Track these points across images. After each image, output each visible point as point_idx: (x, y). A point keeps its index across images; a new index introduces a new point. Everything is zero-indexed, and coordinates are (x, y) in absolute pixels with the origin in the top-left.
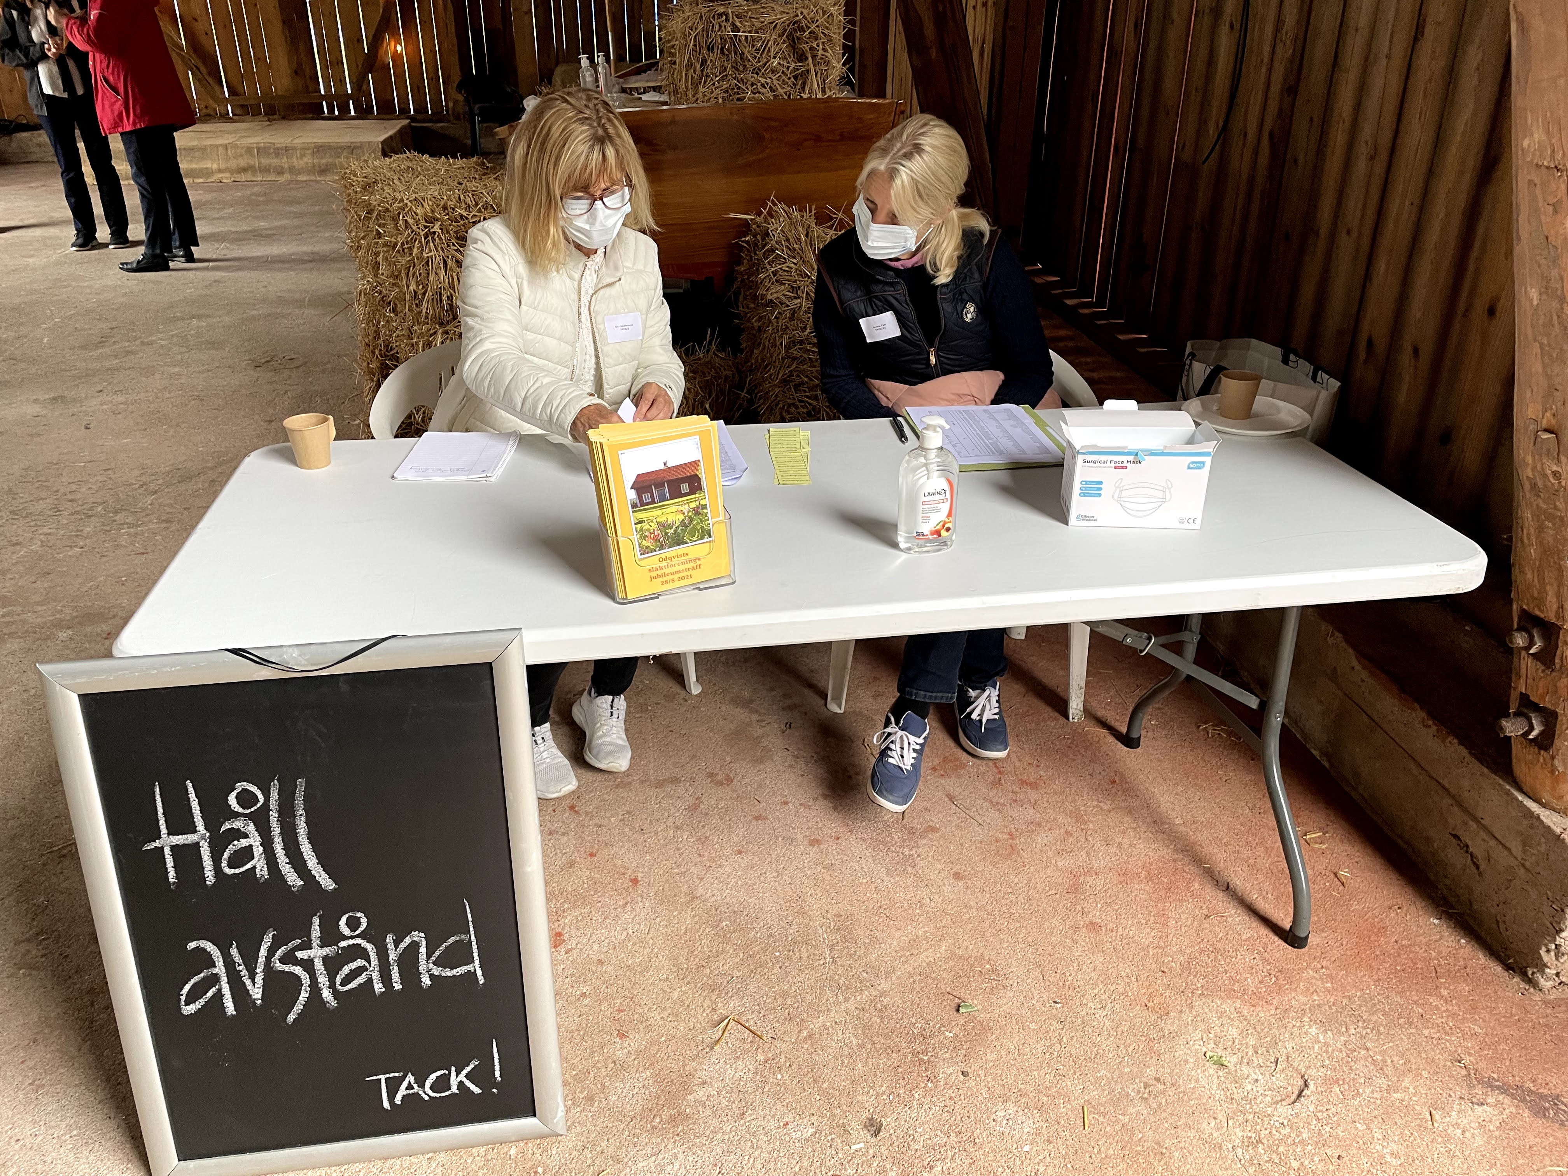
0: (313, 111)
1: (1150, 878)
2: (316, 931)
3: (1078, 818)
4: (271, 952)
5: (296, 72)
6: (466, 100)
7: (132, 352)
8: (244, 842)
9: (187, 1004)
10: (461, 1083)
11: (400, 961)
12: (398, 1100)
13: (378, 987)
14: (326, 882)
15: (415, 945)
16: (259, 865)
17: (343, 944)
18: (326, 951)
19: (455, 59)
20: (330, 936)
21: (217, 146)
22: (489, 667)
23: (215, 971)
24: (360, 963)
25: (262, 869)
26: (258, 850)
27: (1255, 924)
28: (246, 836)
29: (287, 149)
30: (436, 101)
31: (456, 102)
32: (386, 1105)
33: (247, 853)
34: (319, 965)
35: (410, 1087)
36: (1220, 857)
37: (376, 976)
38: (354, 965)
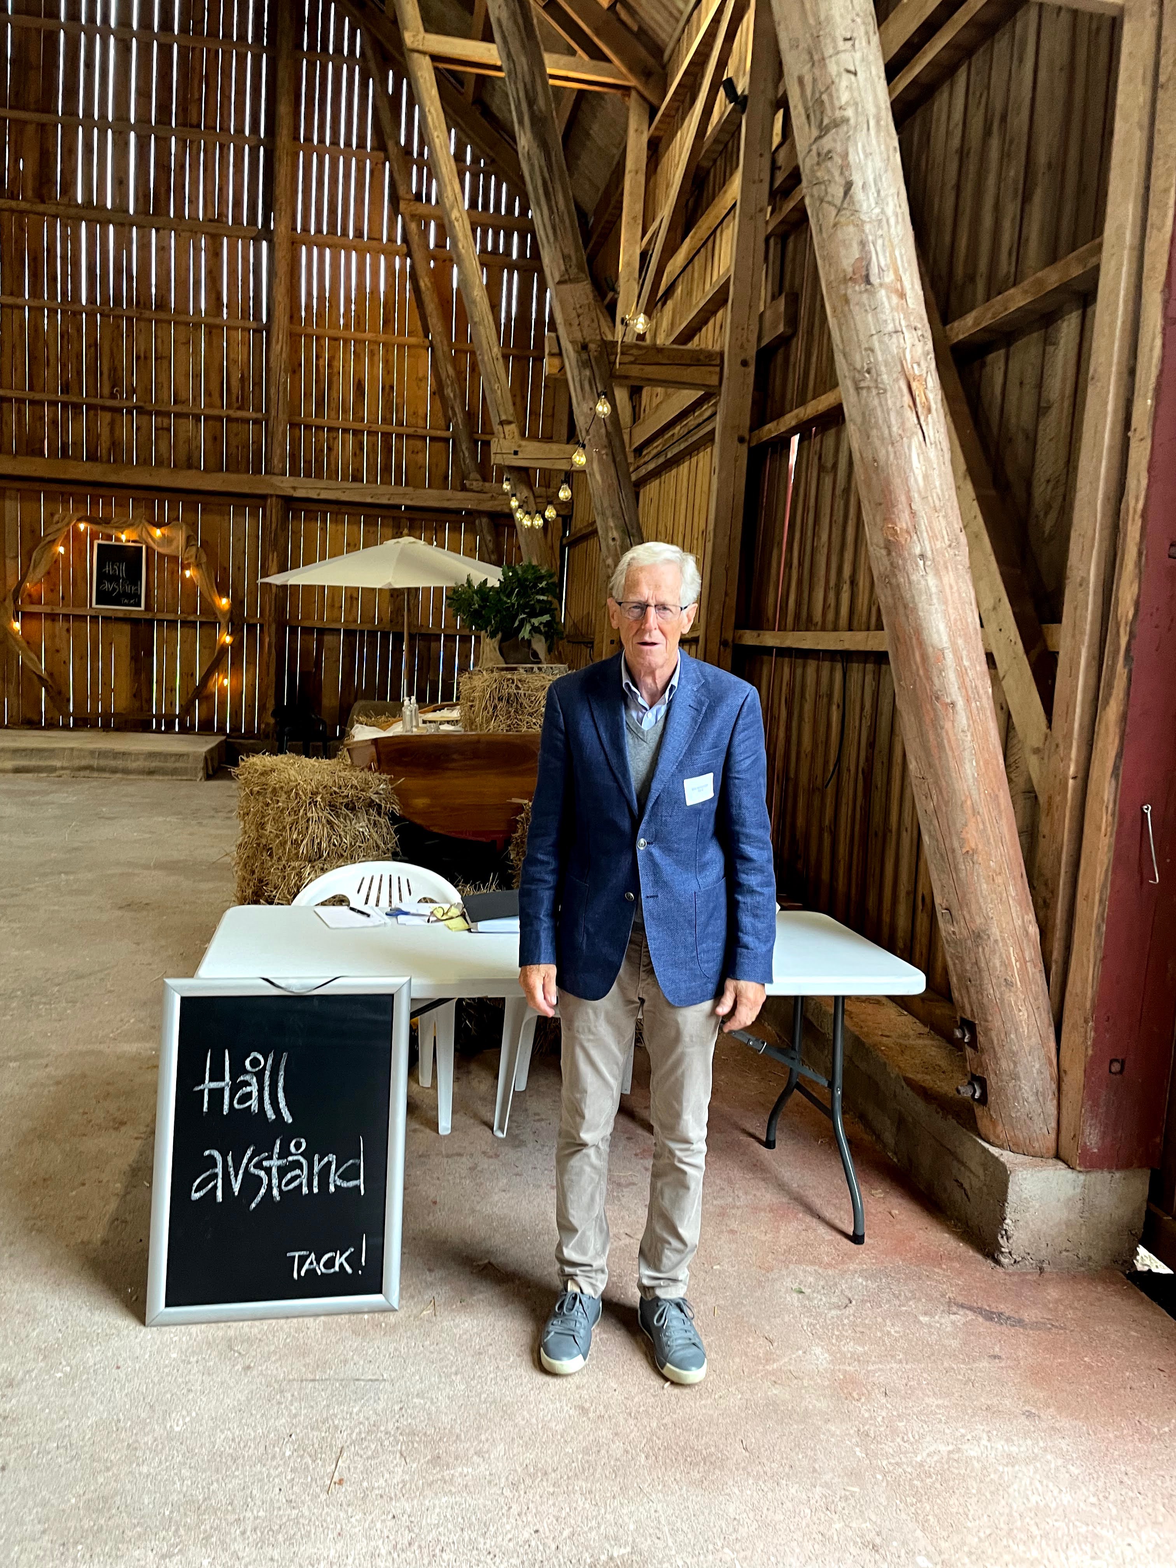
0: (144, 727)
1: (771, 1210)
2: (277, 1149)
3: (730, 1182)
4: (250, 1160)
5: (135, 696)
6: (276, 723)
7: (16, 895)
8: (248, 1089)
9: (196, 1192)
10: (341, 1265)
11: (320, 1173)
12: (303, 1273)
13: (305, 1190)
14: (289, 1119)
15: (329, 1163)
16: (254, 1103)
17: (290, 1158)
18: (280, 1162)
19: (271, 692)
20: (285, 1153)
21: (64, 749)
22: (392, 996)
23: (217, 1170)
24: (298, 1172)
25: (255, 1107)
26: (255, 1094)
27: (834, 1233)
28: (250, 1085)
29: (124, 754)
30: (250, 723)
31: (267, 724)
32: (295, 1276)
33: (248, 1096)
34: (274, 1171)
35: (311, 1263)
36: (818, 1203)
37: (305, 1182)
38: (294, 1173)
